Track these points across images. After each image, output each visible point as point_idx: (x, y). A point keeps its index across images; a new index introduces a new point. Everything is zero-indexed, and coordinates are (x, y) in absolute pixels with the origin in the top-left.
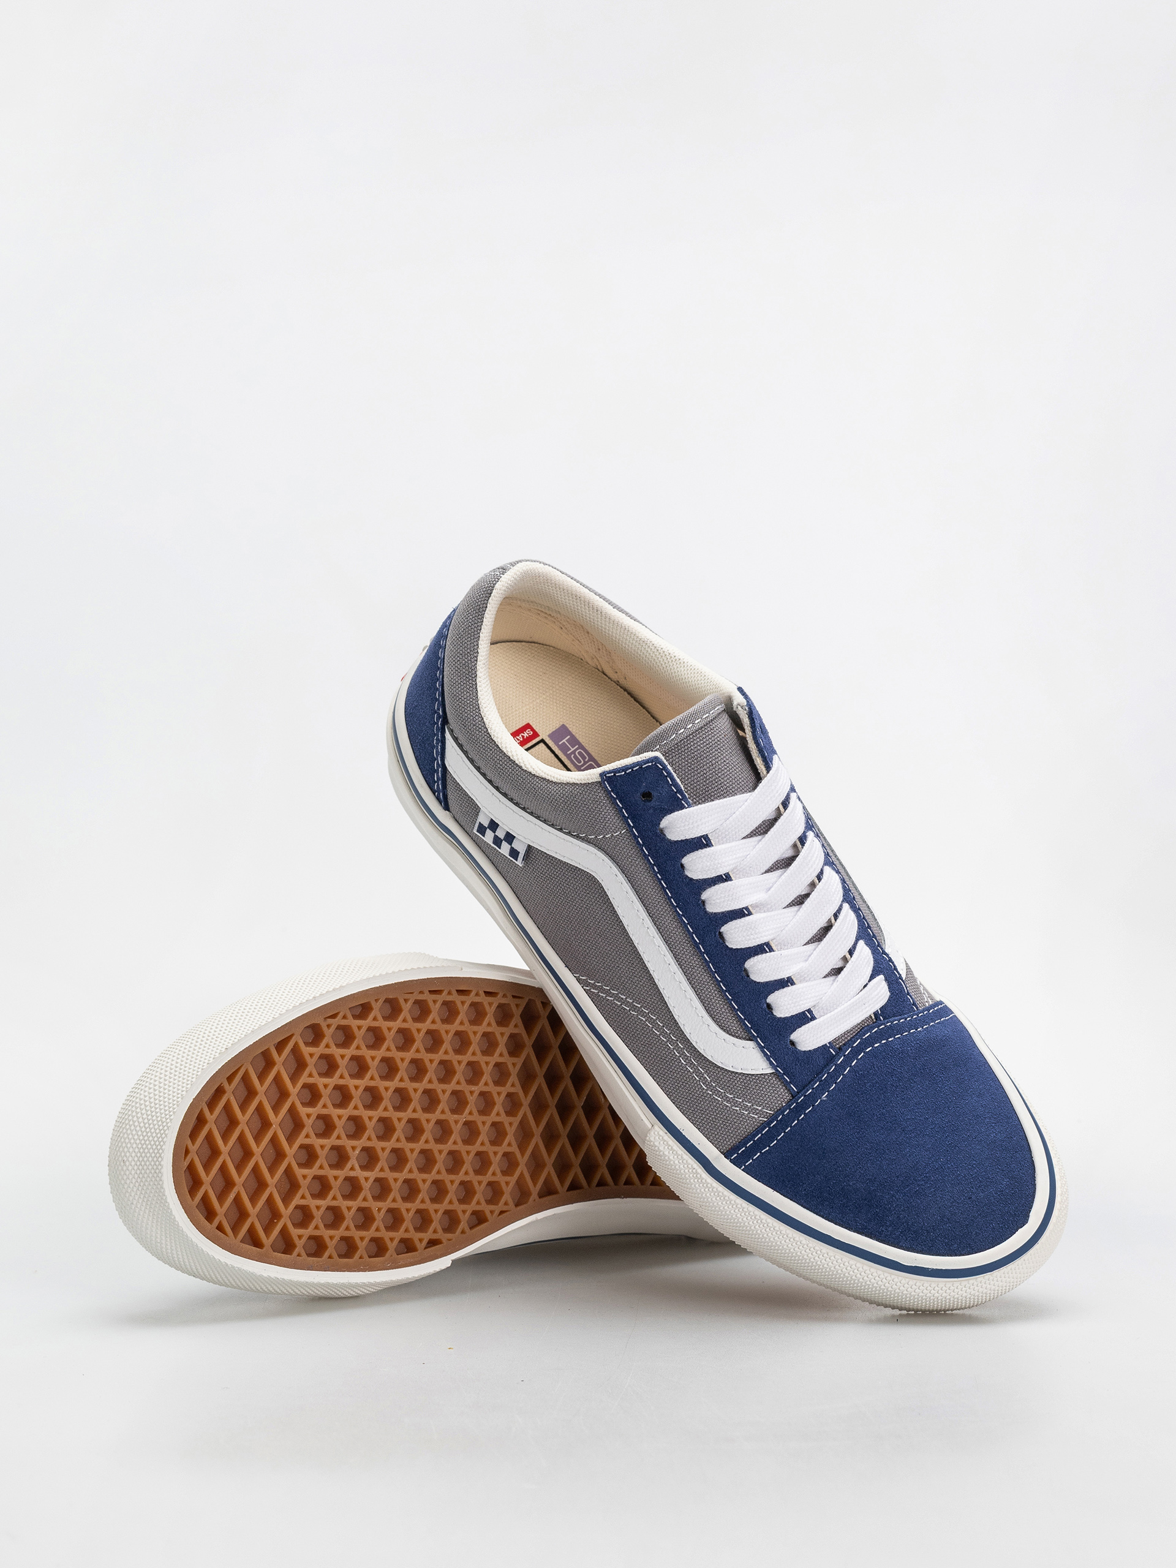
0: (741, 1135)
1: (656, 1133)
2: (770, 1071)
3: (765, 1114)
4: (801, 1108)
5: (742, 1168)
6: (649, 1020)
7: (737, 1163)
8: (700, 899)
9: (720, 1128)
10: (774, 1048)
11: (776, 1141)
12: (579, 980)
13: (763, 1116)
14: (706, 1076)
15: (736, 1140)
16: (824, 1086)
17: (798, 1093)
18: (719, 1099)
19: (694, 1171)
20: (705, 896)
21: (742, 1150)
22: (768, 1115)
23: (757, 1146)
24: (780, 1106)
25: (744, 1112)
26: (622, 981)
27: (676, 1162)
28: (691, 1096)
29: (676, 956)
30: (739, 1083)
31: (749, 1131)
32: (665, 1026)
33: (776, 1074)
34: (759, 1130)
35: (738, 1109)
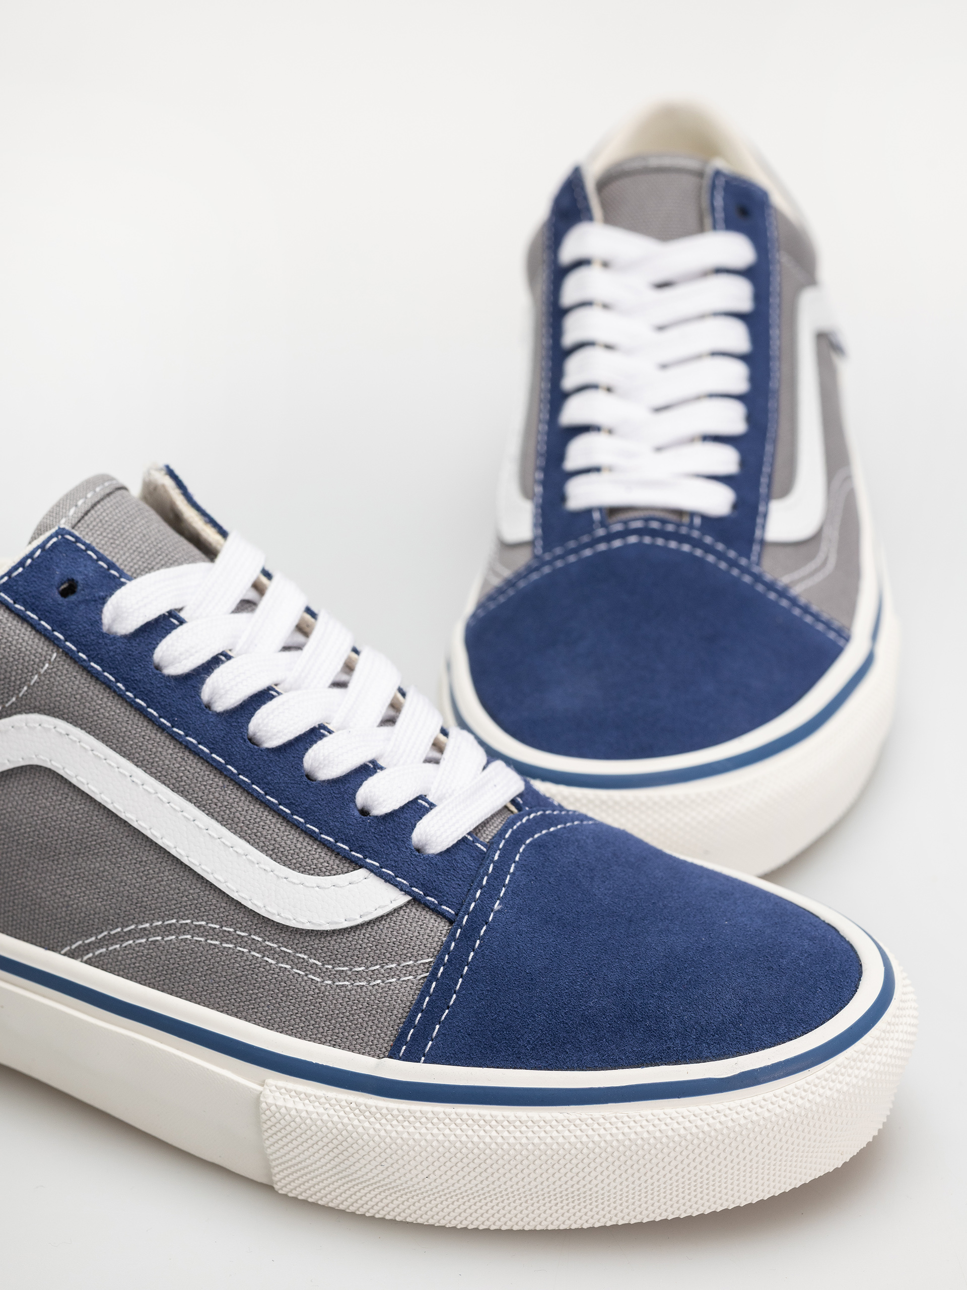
0: (400, 1016)
1: (274, 1088)
2: (404, 899)
3: (422, 967)
4: (470, 933)
5: (422, 1061)
6: (197, 931)
7: (412, 1056)
8: (199, 701)
9: (365, 1025)
10: (395, 862)
11: (454, 996)
12: (72, 955)
13: (420, 972)
14: (312, 961)
15: (396, 1027)
16: (491, 893)
17: (457, 914)
18: (347, 983)
19: (353, 1105)
20: (206, 692)
21: (411, 1033)
22: (427, 966)
23: (431, 1016)
24: (439, 943)
25: (390, 981)
26: (135, 901)
27: (321, 1110)
28: (303, 1004)
29: (200, 805)
30: (366, 941)
31: (408, 1004)
32: (224, 923)
33: (416, 900)
34: (424, 992)
35: (379, 981)
